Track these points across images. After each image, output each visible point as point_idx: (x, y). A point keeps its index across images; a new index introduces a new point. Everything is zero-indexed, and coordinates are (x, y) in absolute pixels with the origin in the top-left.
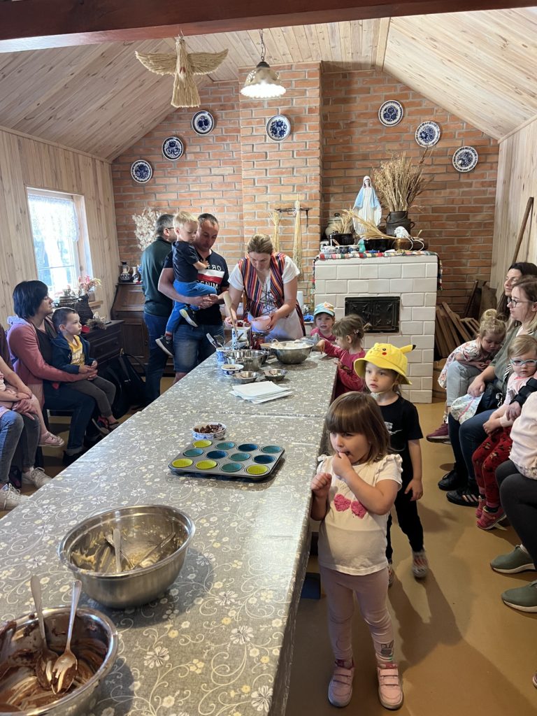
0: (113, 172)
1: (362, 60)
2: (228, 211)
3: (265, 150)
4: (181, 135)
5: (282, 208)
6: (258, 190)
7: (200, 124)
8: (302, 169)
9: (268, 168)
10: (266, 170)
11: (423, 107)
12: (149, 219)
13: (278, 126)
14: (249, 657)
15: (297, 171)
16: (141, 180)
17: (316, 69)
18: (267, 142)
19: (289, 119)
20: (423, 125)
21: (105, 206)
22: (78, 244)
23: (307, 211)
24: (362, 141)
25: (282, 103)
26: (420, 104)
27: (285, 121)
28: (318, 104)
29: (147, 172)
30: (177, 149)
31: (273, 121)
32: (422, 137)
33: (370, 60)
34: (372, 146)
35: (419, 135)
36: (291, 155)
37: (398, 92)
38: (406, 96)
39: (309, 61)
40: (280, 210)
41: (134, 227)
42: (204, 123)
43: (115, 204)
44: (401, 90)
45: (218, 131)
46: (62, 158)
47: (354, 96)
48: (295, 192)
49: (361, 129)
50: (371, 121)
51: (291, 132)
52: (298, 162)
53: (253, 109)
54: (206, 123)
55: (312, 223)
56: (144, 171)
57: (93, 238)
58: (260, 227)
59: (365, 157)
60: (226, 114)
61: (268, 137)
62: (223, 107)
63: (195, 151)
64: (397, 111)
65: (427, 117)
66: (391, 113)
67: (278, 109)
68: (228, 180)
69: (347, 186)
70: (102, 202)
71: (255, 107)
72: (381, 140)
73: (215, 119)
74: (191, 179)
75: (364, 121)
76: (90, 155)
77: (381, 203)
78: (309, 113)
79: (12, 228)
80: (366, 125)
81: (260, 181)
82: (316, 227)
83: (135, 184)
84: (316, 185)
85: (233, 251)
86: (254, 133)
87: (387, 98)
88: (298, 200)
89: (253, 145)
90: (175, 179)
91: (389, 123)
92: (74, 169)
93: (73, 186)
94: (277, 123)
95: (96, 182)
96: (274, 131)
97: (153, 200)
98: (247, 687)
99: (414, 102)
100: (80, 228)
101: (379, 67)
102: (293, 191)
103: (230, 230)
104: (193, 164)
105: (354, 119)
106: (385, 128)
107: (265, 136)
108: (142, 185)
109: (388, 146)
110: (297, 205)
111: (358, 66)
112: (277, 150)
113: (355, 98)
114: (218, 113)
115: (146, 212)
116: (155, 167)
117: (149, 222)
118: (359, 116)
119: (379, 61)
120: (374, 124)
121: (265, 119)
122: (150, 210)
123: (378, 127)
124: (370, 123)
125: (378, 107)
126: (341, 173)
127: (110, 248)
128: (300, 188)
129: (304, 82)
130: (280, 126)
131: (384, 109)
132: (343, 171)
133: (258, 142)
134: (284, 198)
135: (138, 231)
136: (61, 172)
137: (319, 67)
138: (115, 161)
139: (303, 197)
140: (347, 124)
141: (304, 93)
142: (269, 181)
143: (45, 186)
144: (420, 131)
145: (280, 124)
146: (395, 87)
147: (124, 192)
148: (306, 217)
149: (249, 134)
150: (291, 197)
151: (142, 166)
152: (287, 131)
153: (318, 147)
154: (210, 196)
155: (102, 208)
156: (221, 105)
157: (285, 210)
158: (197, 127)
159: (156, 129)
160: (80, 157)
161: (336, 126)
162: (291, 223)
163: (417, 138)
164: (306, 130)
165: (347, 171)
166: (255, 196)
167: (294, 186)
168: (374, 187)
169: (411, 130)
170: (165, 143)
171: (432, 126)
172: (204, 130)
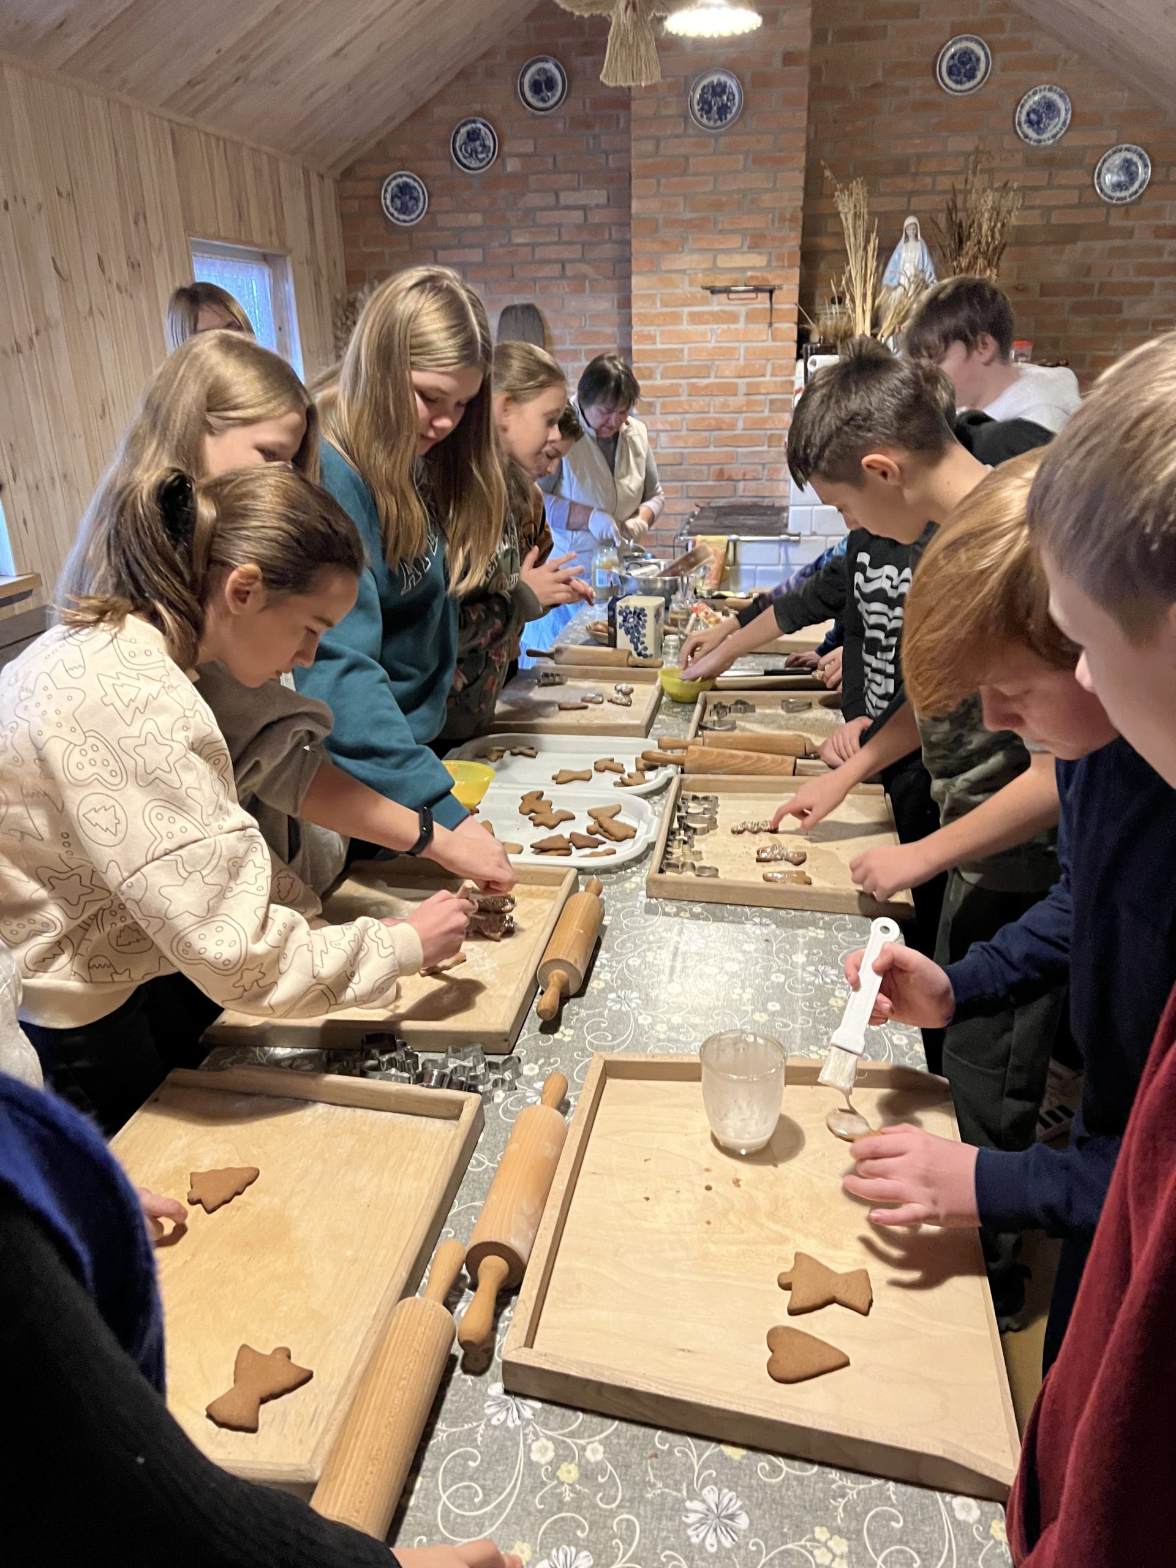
0: (342, 199)
2: (592, 291)
3: (683, 151)
4: (492, 112)
5: (718, 284)
6: (664, 242)
7: (536, 87)
8: (765, 196)
9: (689, 192)
10: (685, 197)
11: (1036, 52)
13: (714, 94)
15: (752, 201)
16: (402, 217)
18: (690, 130)
19: (741, 80)
20: (1034, 93)
21: (329, 278)
23: (771, 292)
24: (894, 130)
26: (1028, 45)
27: (732, 82)
28: (806, 44)
29: (417, 200)
30: (484, 146)
31: (705, 82)
32: (1030, 122)
34: (918, 142)
35: (1023, 118)
36: (742, 163)
37: (983, 14)
38: (1001, 25)
40: (712, 290)
42: (544, 85)
43: (348, 274)
44: (989, 11)
45: (576, 106)
46: (249, 170)
47: (881, 22)
48: (747, 248)
49: (895, 101)
50: (920, 82)
51: (745, 110)
52: (757, 180)
54: (550, 84)
55: (782, 320)
56: (411, 198)
58: (667, 328)
59: (900, 168)
60: (593, 65)
61: (692, 119)
62: (588, 50)
63: (522, 150)
64: (979, 60)
65: (1045, 76)
66: (964, 64)
68: (595, 218)
70: (324, 272)
72: (938, 127)
74: (513, 216)
75: (900, 83)
76: (300, 162)
78: (785, 65)
80: (906, 91)
81: (671, 222)
82: (789, 329)
83: (389, 227)
84: (793, 234)
86: (662, 112)
87: (956, 29)
89: (658, 140)
90: (479, 216)
91: (959, 87)
92: (270, 196)
93: (271, 233)
94: (713, 88)
95: (313, 226)
96: (706, 106)
99: (1015, 40)
100: (281, 328)
102: (743, 246)
103: (597, 332)
104: (519, 182)
105: (879, 76)
106: (951, 100)
107: (686, 117)
108: (406, 231)
109: (954, 143)
112: (711, 150)
113: (886, 27)
114: (577, 62)
116: (435, 189)
118: (892, 70)
120: (925, 87)
121: (686, 78)
123: (934, 95)
124: (916, 89)
125: (936, 52)
128: (759, 239)
130: (720, 95)
131: (949, 55)
133: (669, 132)
134: (723, 262)
138: (348, 174)
139: (763, 261)
140: (865, 90)
141: (775, 16)
142: (690, 224)
144: (1027, 108)
145: (719, 90)
146: (977, 2)
147: (367, 246)
148: (768, 306)
149: (650, 113)
150: (738, 261)
151: (406, 185)
152: (735, 108)
153: (802, 144)
154: (554, 257)
155: (324, 282)
156: (584, 42)
157: (724, 290)
158: (529, 94)
159: (437, 98)
161: (840, 93)
162: (736, 319)
163: (1020, 124)
164: (777, 104)
166: (658, 257)
167: (744, 235)
169: (1008, 107)
170: (457, 132)
171: (1055, 97)
172: (544, 100)
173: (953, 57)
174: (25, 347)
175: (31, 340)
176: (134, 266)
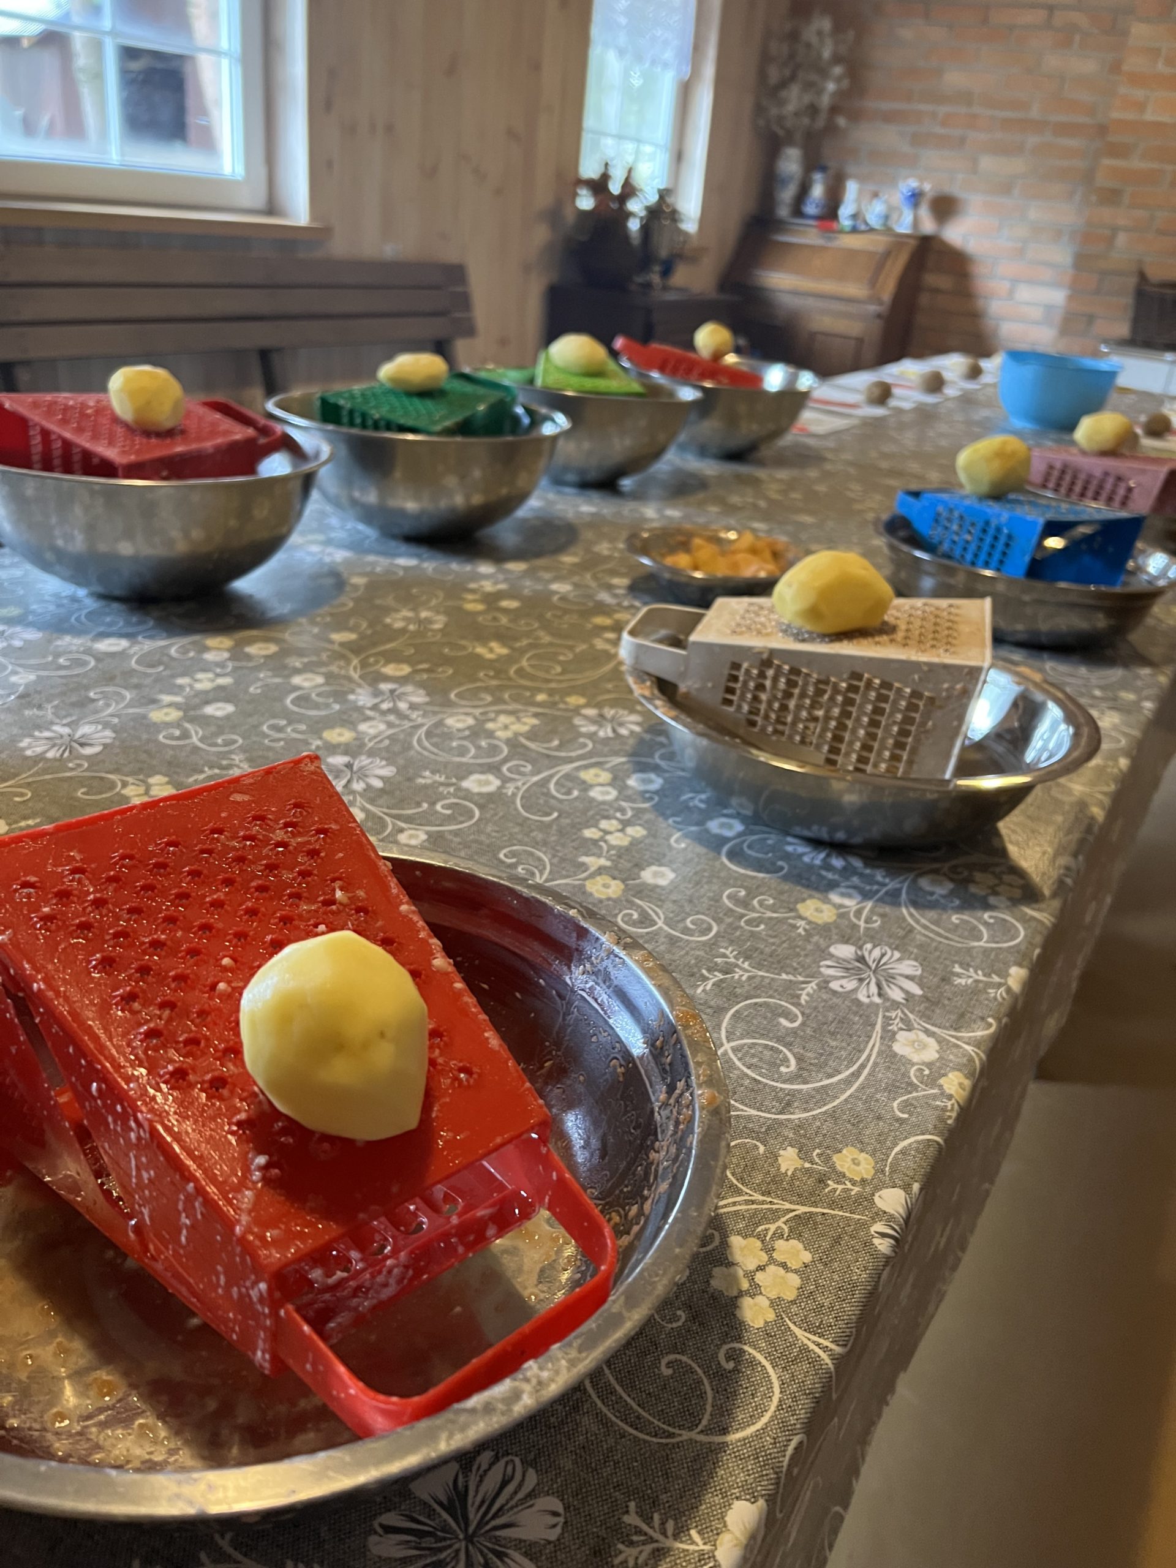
14: (890, 1057)
98: (863, 1157)
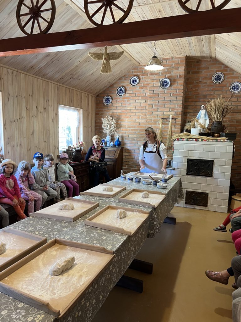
0: (96, 100)
1: (205, 55)
2: (141, 118)
3: (158, 93)
4: (125, 86)
5: (164, 118)
6: (154, 109)
7: (133, 82)
8: (175, 101)
9: (159, 100)
10: (158, 101)
11: (234, 75)
12: (108, 120)
13: (165, 83)
15: (172, 102)
16: (107, 104)
17: (184, 59)
18: (160, 89)
19: (170, 80)
20: (234, 83)
21: (91, 114)
22: (78, 129)
23: (175, 119)
24: (204, 90)
25: (168, 73)
26: (232, 74)
27: (168, 80)
28: (183, 74)
29: (110, 101)
30: (123, 92)
31: (163, 80)
32: (233, 89)
33: (209, 55)
34: (209, 92)
35: (231, 88)
36: (170, 95)
37: (222, 69)
38: (226, 71)
39: (181, 56)
40: (163, 119)
41: (102, 123)
42: (134, 81)
43: (96, 113)
44: (224, 68)
45: (140, 84)
46: (75, 94)
47: (201, 70)
48: (170, 111)
49: (204, 85)
50: (209, 81)
51: (171, 86)
52: (173, 98)
53: (155, 75)
54: (136, 81)
55: (177, 125)
57: (84, 127)
58: (154, 125)
59: (205, 97)
60: (144, 77)
61: (160, 87)
62: (143, 75)
63: (130, 92)
64: (221, 77)
65: (236, 80)
66: (218, 78)
67: (166, 76)
68: (143, 105)
69: (195, 110)
70: (90, 112)
71: (156, 74)
72: (213, 90)
73: (140, 80)
74: (127, 104)
75: (205, 81)
76: (87, 93)
77: (209, 117)
78: (179, 77)
79: (51, 120)
80: (206, 83)
81: (155, 106)
82: (179, 127)
83: (104, 105)
84: (180, 108)
85: (142, 135)
86: (155, 86)
87: (217, 71)
88: (171, 114)
89: (154, 91)
90: (121, 104)
91: (217, 82)
92: (79, 99)
93: (78, 105)
94: (165, 81)
95: (88, 104)
96: (163, 85)
97: (111, 112)
99: (229, 73)
100: (79, 122)
101: (213, 58)
102: (170, 110)
103: (142, 126)
104: (129, 98)
105: (201, 80)
106: (215, 84)
107: (159, 87)
108: (107, 106)
109: (216, 92)
110: (171, 117)
111: (203, 57)
112: (164, 93)
113: (202, 71)
114: (141, 77)
115: (108, 117)
116: (113, 99)
117: (108, 121)
118: (203, 79)
119: (213, 56)
120: (210, 82)
121: (159, 79)
122: (109, 116)
123: (212, 84)
124: (208, 82)
125: (212, 75)
126: (193, 104)
127: (91, 131)
128: (173, 109)
129: (178, 64)
130: (166, 83)
131: (215, 76)
132: (194, 103)
133: (156, 89)
134: (165, 113)
135: (103, 125)
136: (74, 99)
137: (185, 58)
138: (98, 96)
139: (173, 113)
140: (198, 83)
141: (178, 69)
142: (159, 106)
143: (67, 104)
144: (232, 86)
145: (166, 82)
146: (221, 66)
147: (100, 109)
148: (174, 122)
149: (152, 86)
150: (168, 113)
151: (108, 98)
152: (169, 85)
153: (182, 92)
154: (134, 112)
155: (90, 115)
156: (143, 74)
157: (165, 119)
158: (132, 83)
159: (115, 83)
160: (82, 93)
161: (192, 83)
162: (168, 124)
163: (230, 89)
164: (177, 84)
165: (196, 103)
166: (152, 112)
167: (170, 108)
168: (206, 110)
169: (228, 86)
170: (118, 89)
171: (238, 84)
172: (134, 84)
173: (216, 76)
174: (16, 121)
175: (18, 120)
176: (44, 109)
